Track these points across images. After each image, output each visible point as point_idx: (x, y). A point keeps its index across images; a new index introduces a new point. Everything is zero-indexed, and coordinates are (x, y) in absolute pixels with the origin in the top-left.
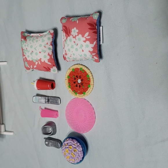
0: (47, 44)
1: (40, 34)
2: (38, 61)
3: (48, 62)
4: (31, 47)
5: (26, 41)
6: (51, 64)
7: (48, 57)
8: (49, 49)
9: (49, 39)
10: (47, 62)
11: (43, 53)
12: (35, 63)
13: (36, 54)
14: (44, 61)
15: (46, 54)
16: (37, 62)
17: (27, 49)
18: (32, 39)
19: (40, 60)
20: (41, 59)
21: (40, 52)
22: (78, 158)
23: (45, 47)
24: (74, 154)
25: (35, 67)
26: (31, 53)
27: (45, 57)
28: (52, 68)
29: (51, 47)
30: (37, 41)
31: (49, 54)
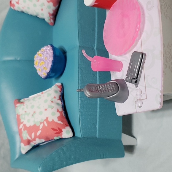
0: (55, 97)
2: (43, 123)
3: (58, 120)
6: (62, 123)
7: (58, 114)
8: (58, 104)
9: (56, 91)
10: (56, 120)
11: (51, 109)
12: (39, 126)
13: (41, 113)
14: (53, 120)
15: (55, 110)
16: (42, 125)
17: (26, 112)
19: (47, 120)
20: (47, 118)
21: (46, 110)
23: (52, 102)
25: (39, 133)
26: (32, 115)
27: (53, 114)
28: (65, 128)
29: (60, 102)
31: (58, 111)
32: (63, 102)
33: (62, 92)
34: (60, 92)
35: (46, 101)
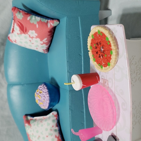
0: (53, 126)
1: (43, 117)
4: (37, 132)
5: (31, 126)
7: (56, 139)
8: (55, 130)
9: (53, 121)
11: (51, 136)
15: (54, 137)
17: (33, 134)
18: (36, 123)
21: (47, 136)
22: (44, 99)
23: (51, 130)
24: (40, 96)
26: (38, 138)
29: (57, 128)
30: (42, 126)
31: (56, 137)
32: (59, 127)
33: (58, 119)
34: (57, 120)
35: (47, 130)
